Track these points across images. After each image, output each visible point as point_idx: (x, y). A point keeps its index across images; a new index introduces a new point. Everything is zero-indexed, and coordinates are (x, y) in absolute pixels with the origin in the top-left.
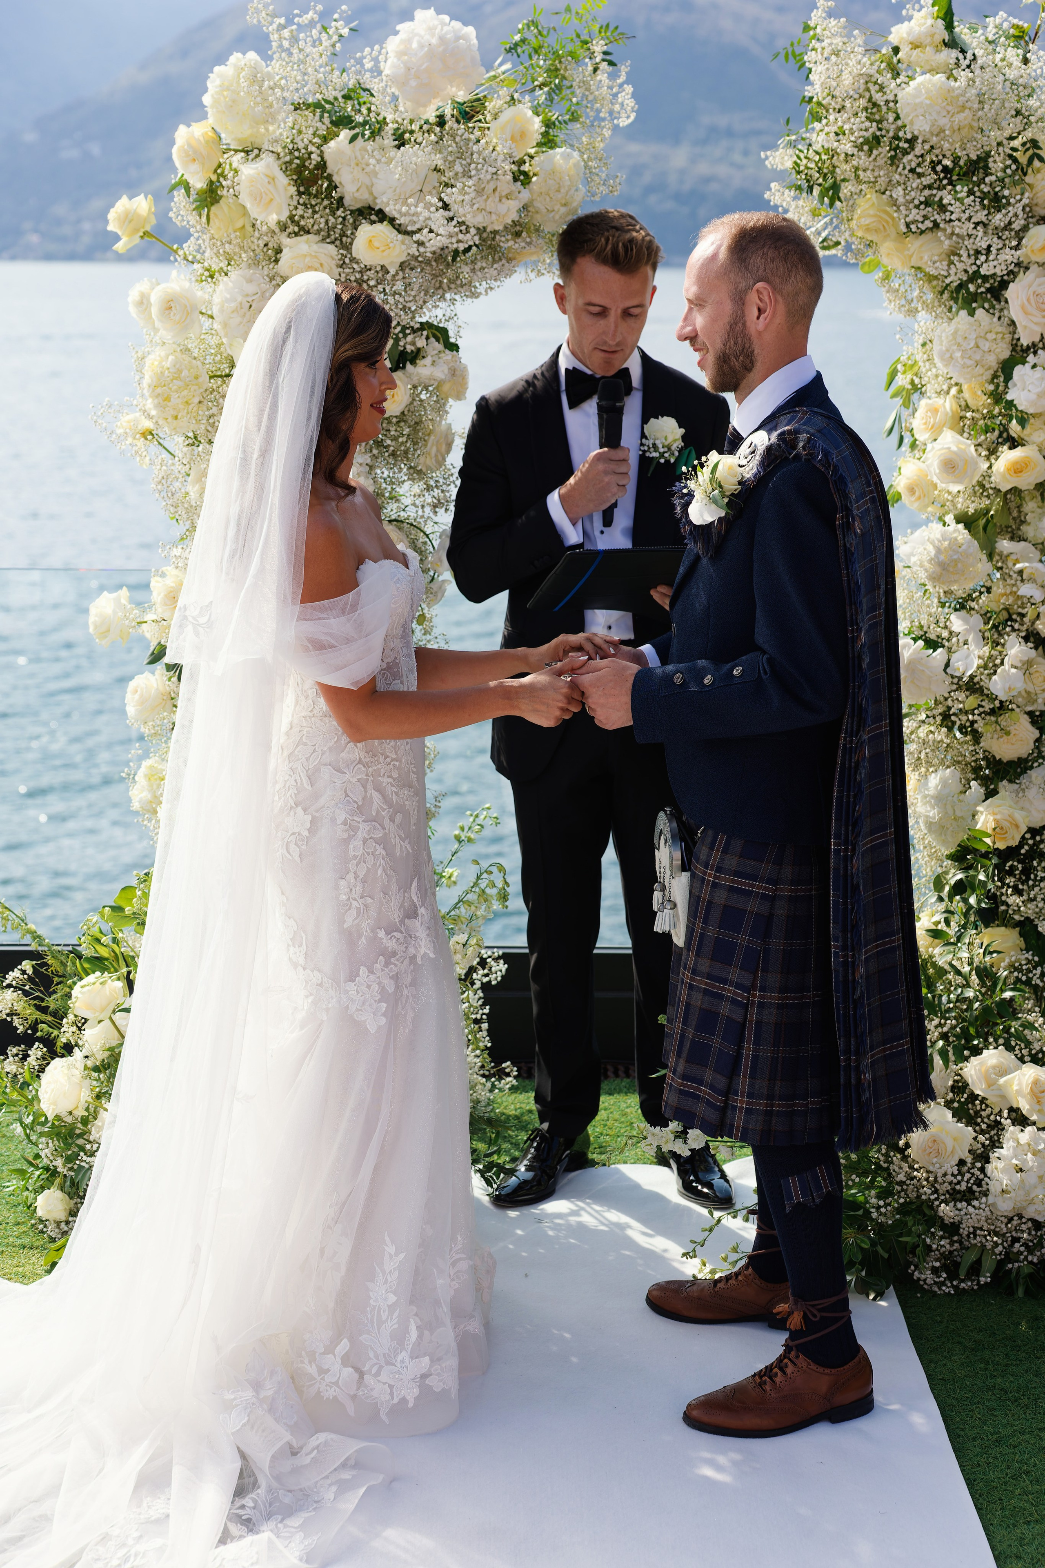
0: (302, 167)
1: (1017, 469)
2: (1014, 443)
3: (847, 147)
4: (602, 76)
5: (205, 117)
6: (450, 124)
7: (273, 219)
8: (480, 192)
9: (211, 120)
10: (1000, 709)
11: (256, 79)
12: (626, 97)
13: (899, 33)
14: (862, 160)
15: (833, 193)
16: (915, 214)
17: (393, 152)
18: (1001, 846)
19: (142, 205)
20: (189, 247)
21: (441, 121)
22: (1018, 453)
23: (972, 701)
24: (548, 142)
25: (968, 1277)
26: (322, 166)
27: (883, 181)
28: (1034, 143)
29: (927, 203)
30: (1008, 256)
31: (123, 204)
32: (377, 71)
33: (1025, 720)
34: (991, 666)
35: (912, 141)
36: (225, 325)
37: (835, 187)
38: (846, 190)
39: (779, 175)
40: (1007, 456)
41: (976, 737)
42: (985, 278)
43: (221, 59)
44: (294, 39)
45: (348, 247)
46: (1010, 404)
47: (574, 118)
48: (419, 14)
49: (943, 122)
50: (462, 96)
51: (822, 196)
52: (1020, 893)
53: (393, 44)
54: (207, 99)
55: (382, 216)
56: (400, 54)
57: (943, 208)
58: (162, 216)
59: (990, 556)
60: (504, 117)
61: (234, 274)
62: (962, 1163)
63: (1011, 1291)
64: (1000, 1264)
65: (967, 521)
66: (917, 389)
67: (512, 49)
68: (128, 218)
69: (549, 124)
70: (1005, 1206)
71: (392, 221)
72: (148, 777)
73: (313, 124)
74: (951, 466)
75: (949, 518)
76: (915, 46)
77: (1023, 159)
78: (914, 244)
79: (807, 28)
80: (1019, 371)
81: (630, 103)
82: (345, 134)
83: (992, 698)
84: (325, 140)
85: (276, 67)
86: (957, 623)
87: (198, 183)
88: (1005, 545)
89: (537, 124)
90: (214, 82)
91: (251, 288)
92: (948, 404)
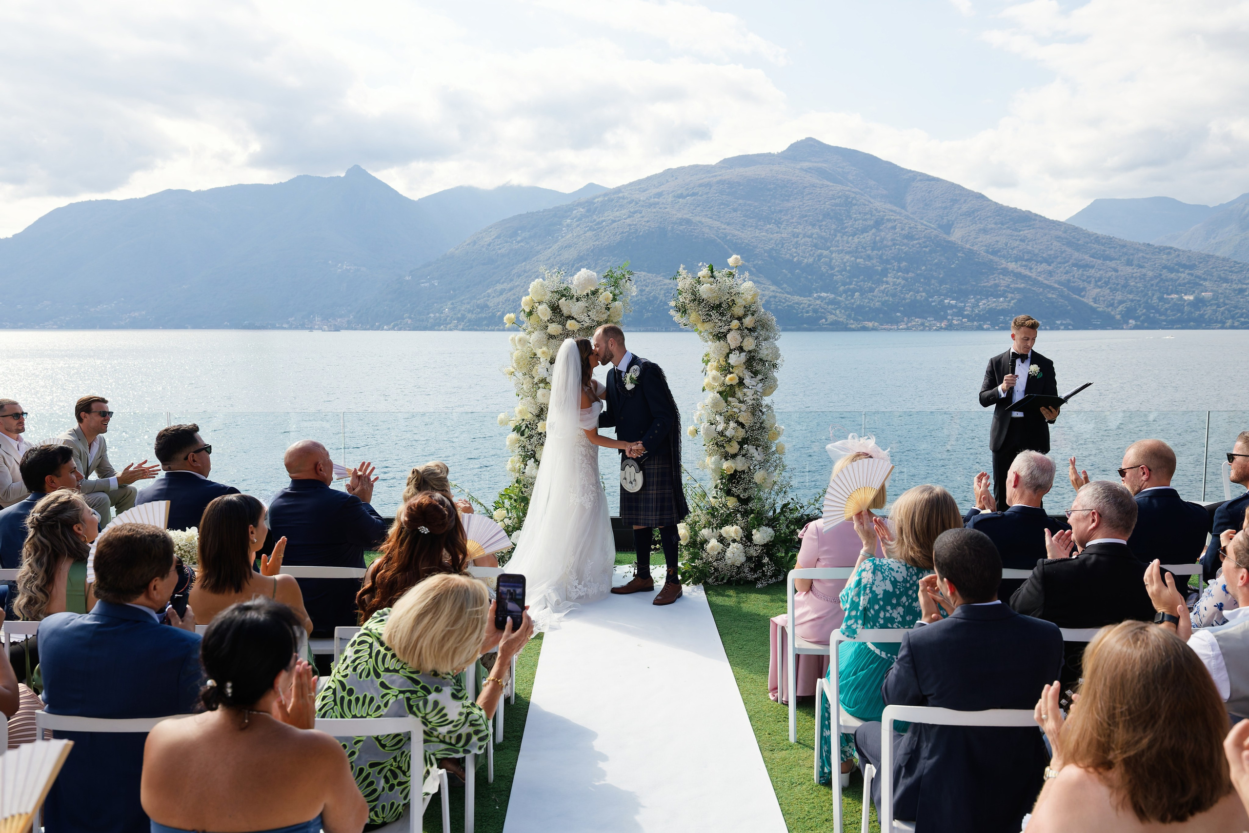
0: (552, 307)
1: (731, 379)
2: (732, 373)
3: (687, 302)
4: (628, 284)
5: (528, 294)
6: (590, 296)
7: (546, 320)
8: (597, 312)
9: (531, 295)
10: (730, 440)
11: (542, 285)
12: (634, 288)
13: (700, 274)
14: (691, 304)
15: (685, 312)
16: (704, 317)
17: (576, 303)
18: (729, 473)
19: (512, 315)
20: (524, 326)
21: (588, 295)
22: (732, 375)
23: (722, 438)
24: (614, 300)
25: (721, 581)
26: (558, 306)
27: (697, 309)
28: (733, 300)
29: (707, 315)
30: (727, 327)
31: (508, 315)
32: (572, 283)
33: (736, 444)
34: (726, 429)
35: (703, 300)
36: (533, 345)
37: (685, 311)
38: (689, 311)
39: (672, 308)
40: (729, 376)
41: (724, 448)
42: (722, 333)
43: (533, 280)
44: (551, 276)
45: (565, 326)
46: (729, 364)
47: (621, 294)
48: (582, 269)
49: (710, 295)
50: (593, 289)
51: (682, 313)
52: (736, 488)
53: (576, 277)
54: (529, 290)
55: (573, 318)
56: (577, 279)
57: (711, 316)
58: (517, 318)
59: (726, 402)
60: (603, 294)
61: (536, 333)
62: (719, 553)
63: (731, 584)
64: (729, 578)
65: (720, 393)
66: (709, 361)
67: (605, 277)
68: (509, 319)
69: (614, 295)
70: (729, 562)
71: (575, 319)
72: (512, 462)
73: (557, 296)
74: (714, 378)
75: (716, 392)
76: (704, 277)
77: (731, 304)
78: (706, 324)
79: (678, 272)
80: (730, 355)
81: (635, 289)
82: (564, 298)
83: (727, 437)
84: (559, 300)
85: (546, 282)
86: (718, 418)
87: (527, 310)
88: (730, 399)
89: (611, 295)
90: (531, 286)
91: (540, 336)
92: (715, 364)
